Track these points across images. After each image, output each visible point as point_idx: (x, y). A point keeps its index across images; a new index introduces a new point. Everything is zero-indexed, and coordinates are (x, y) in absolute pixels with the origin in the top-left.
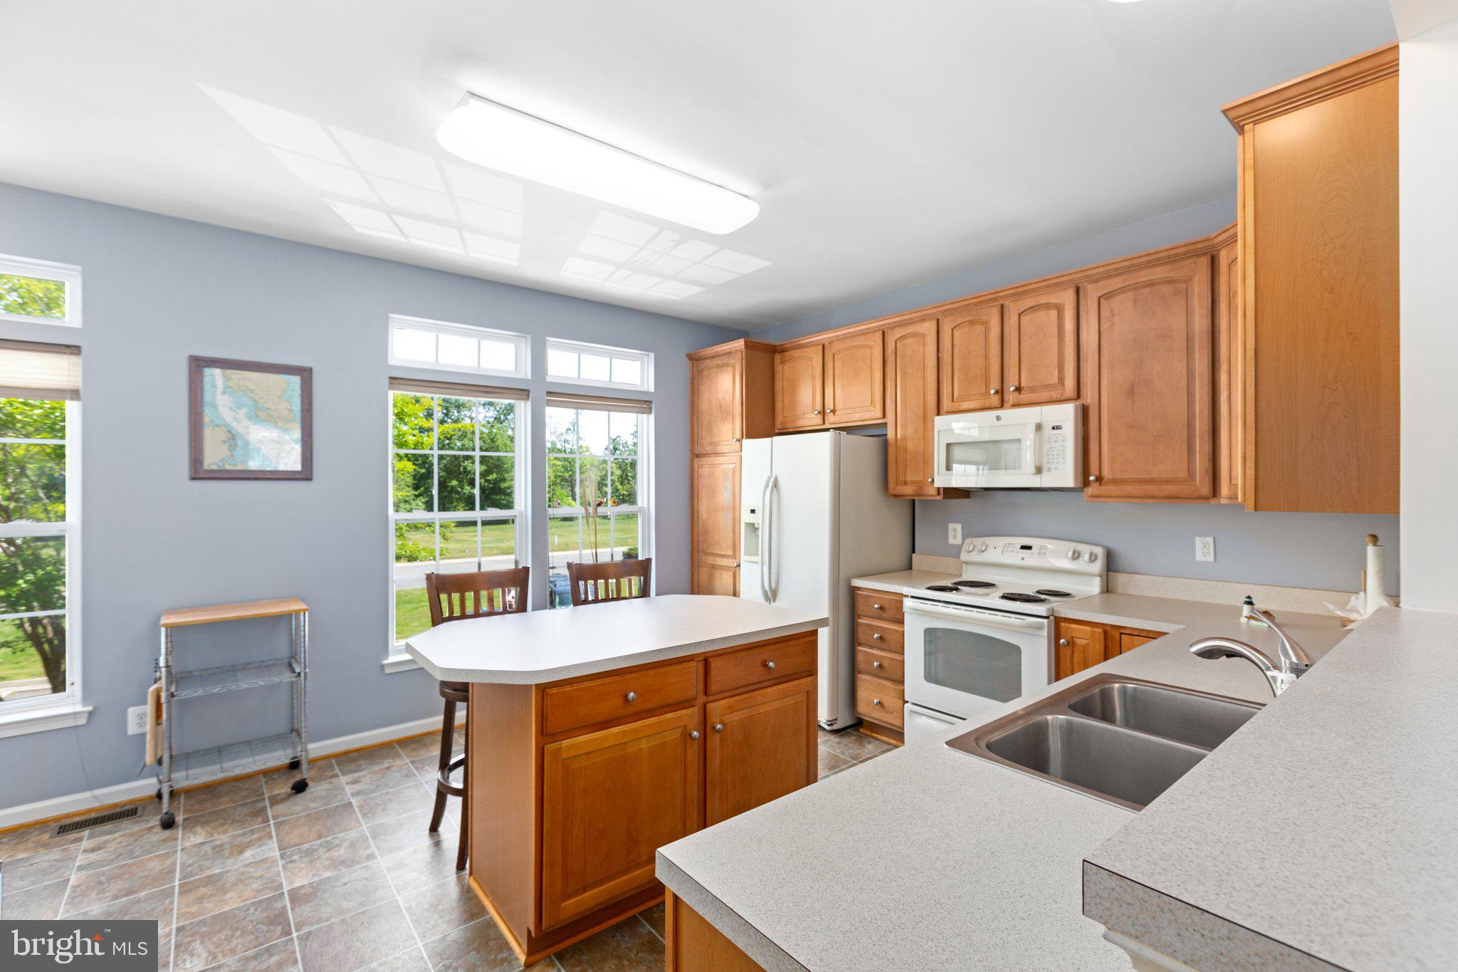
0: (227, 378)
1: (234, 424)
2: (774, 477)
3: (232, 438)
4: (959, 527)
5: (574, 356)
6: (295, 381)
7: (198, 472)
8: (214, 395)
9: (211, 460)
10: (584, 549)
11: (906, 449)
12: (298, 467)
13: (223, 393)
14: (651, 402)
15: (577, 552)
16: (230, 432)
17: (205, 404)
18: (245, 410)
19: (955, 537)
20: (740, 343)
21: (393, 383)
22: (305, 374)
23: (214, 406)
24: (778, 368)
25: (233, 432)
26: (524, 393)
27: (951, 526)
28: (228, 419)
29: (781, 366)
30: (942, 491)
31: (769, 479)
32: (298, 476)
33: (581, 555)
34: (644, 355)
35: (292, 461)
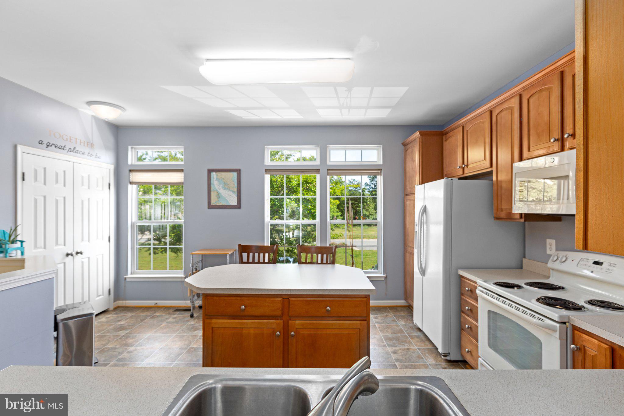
0: (217, 175)
1: (219, 190)
2: (424, 206)
3: (219, 195)
4: (553, 242)
5: (343, 152)
6: (235, 174)
7: (210, 207)
8: (214, 181)
9: (213, 203)
10: (347, 239)
11: (501, 187)
12: (236, 204)
13: (216, 180)
14: (382, 169)
15: (345, 240)
16: (218, 193)
17: (211, 184)
18: (221, 185)
19: (551, 249)
20: (417, 134)
21: (267, 172)
22: (238, 171)
23: (214, 185)
24: (445, 143)
25: (219, 193)
26: (317, 171)
27: (549, 241)
28: (217, 189)
29: (445, 142)
30: (523, 216)
31: (423, 206)
32: (236, 207)
33: (346, 241)
34: (379, 147)
35: (235, 203)
